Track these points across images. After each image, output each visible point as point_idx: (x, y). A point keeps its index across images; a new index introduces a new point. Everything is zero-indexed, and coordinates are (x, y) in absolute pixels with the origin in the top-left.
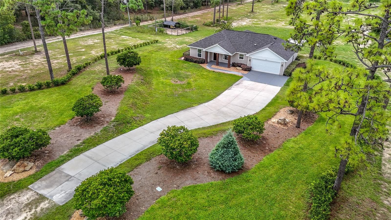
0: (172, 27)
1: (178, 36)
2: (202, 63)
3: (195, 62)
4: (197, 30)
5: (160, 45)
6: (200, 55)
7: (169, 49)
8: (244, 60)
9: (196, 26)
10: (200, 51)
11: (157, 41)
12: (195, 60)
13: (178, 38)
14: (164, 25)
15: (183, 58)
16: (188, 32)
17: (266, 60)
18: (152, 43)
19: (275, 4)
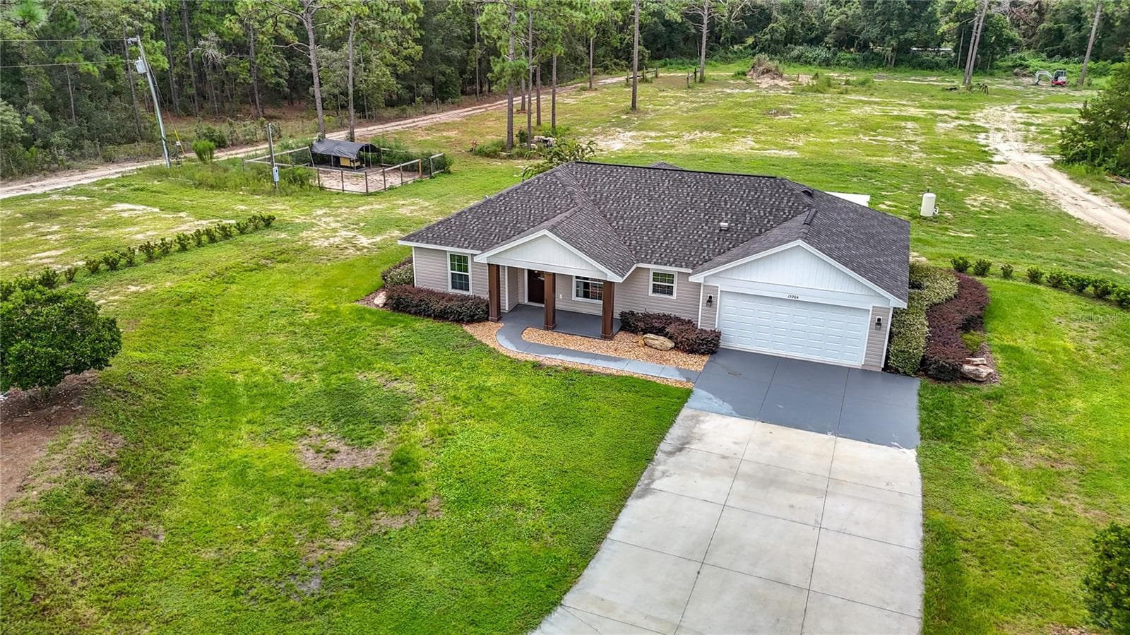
0: (347, 163)
1: (368, 194)
2: (472, 320)
3: (442, 316)
4: (449, 173)
5: (283, 235)
6: (460, 282)
7: (318, 255)
8: (674, 297)
9: (443, 157)
10: (460, 262)
11: (268, 222)
12: (439, 307)
13: (369, 203)
14: (314, 155)
15: (380, 299)
16: (410, 180)
17: (793, 300)
18: (242, 231)
19: (699, 87)
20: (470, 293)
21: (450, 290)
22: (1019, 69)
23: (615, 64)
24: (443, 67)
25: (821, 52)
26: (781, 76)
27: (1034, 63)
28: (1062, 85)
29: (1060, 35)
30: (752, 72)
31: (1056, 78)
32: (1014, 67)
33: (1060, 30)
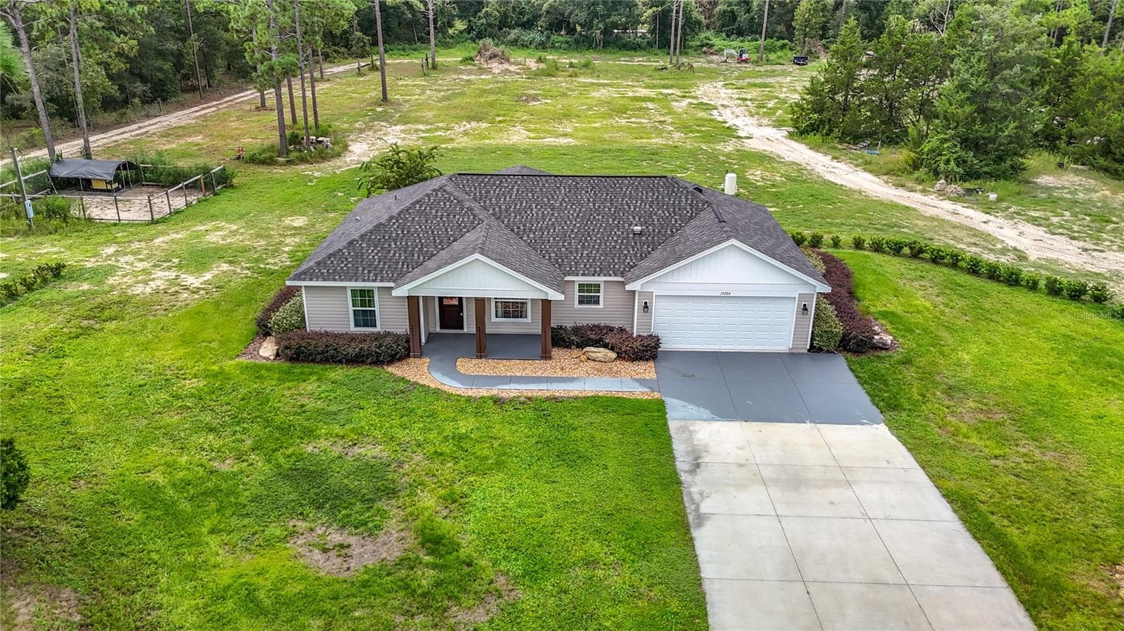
0: (103, 186)
1: (154, 222)
2: (394, 359)
3: (357, 360)
4: (232, 186)
5: (85, 286)
6: (365, 318)
7: (147, 306)
9: (224, 169)
11: (57, 272)
12: (352, 350)
13: (163, 233)
14: (55, 179)
15: (268, 349)
16: (193, 198)
17: (726, 297)
18: (30, 287)
19: (434, 74)
20: (378, 329)
21: (353, 329)
22: (706, 49)
23: (335, 51)
24: (159, 63)
25: (534, 35)
26: (508, 60)
27: (718, 42)
28: (746, 61)
29: (733, 16)
30: (478, 57)
31: (741, 55)
32: (702, 46)
33: (732, 12)
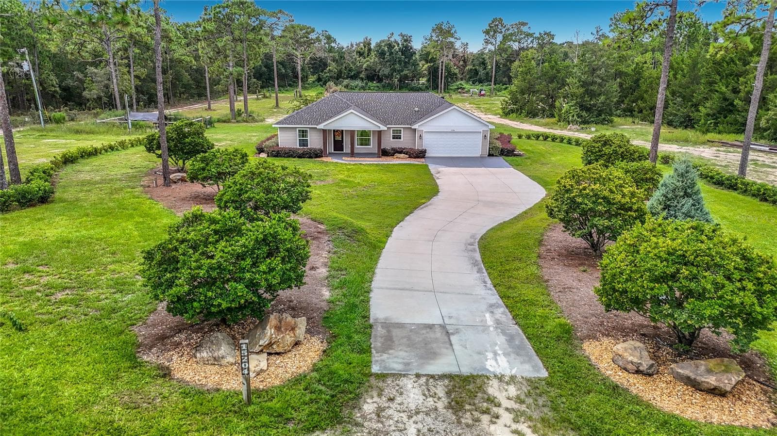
2: (317, 156)
3: (301, 157)
4: (215, 127)
6: (304, 143)
8: (402, 140)
9: (211, 118)
10: (303, 133)
15: (263, 155)
17: (453, 132)
20: (309, 147)
21: (298, 147)
22: (460, 90)
25: (359, 83)
27: (467, 86)
28: (483, 95)
30: (326, 93)
31: (480, 92)
32: (458, 89)
33: (476, 70)
